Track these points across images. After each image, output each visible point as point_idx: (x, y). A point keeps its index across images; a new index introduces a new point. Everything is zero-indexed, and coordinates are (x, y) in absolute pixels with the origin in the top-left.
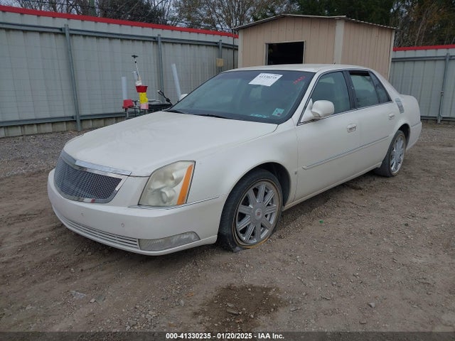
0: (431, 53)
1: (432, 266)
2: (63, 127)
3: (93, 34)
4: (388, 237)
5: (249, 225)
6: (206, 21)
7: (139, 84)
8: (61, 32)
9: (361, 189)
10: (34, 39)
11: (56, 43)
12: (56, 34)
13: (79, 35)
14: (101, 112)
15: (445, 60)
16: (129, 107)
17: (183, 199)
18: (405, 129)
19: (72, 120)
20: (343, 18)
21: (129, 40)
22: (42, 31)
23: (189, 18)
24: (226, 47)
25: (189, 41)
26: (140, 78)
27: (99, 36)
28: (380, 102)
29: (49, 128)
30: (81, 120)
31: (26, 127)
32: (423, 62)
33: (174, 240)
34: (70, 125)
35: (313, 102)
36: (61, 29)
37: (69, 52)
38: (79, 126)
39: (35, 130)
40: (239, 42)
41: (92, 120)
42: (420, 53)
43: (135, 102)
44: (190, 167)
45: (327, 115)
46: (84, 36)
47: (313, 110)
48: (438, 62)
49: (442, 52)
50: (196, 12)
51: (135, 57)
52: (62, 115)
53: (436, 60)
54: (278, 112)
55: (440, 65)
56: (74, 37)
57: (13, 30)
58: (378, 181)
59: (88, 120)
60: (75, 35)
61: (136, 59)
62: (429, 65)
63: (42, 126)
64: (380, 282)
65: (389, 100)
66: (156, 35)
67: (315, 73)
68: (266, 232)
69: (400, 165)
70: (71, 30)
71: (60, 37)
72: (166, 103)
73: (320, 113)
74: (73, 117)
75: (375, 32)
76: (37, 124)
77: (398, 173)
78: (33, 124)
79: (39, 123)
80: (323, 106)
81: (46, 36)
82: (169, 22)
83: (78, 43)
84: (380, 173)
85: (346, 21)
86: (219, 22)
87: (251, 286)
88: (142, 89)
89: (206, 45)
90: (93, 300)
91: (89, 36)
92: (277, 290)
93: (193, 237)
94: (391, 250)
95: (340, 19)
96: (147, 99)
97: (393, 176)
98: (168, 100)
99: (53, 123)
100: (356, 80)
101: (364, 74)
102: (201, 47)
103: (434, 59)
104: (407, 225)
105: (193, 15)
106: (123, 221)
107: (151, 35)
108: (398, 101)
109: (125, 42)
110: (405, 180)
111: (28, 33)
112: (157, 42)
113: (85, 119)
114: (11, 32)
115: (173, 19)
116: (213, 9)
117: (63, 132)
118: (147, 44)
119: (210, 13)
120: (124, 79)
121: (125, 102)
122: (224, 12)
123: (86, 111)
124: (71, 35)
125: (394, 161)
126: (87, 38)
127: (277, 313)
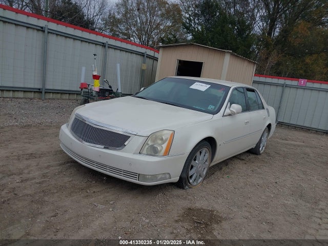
0: (275, 81)
1: (296, 206)
2: (31, 95)
3: (63, 34)
4: (269, 189)
5: (194, 174)
6: (124, 34)
7: (95, 73)
8: (42, 30)
9: (243, 160)
10: (23, 31)
11: (36, 36)
12: (38, 30)
13: (54, 33)
14: (59, 88)
15: (283, 86)
16: (85, 88)
17: (167, 153)
18: (269, 126)
19: (39, 91)
20: (230, 52)
21: (86, 42)
22: (28, 27)
23: (112, 30)
24: (149, 57)
25: (125, 49)
26: (96, 69)
27: (67, 36)
28: (259, 108)
29: (21, 95)
30: (45, 92)
31: (5, 92)
32: (275, 87)
33: (159, 177)
34: (37, 94)
35: (231, 105)
36: (42, 28)
37: (45, 44)
38: (43, 97)
39: (11, 94)
40: (159, 55)
41: (53, 93)
42: (269, 80)
43: (89, 85)
44: (172, 134)
45: (238, 113)
46: (57, 35)
47: (231, 109)
48: (278, 87)
49: (281, 81)
50: (117, 27)
51: (95, 55)
52: (32, 86)
53: (277, 86)
54: (211, 107)
55: (280, 89)
56: (50, 34)
57: (9, 23)
58: (252, 156)
59: (50, 92)
60: (51, 33)
61: (95, 57)
62: (273, 88)
63: (16, 93)
64: (272, 211)
65: (263, 108)
66: (105, 42)
67: (231, 87)
68: (201, 179)
69: (264, 148)
70: (49, 29)
71: (40, 32)
72: (109, 88)
73: (234, 111)
74: (40, 89)
75: (246, 63)
76: (13, 91)
77: (263, 153)
78: (10, 90)
79: (15, 90)
80: (236, 107)
81: (30, 31)
82: (97, 30)
83: (52, 38)
84: (254, 151)
85: (231, 54)
86: (133, 36)
87: (202, 209)
88: (96, 77)
89: (136, 54)
90: (111, 210)
91: (61, 35)
92: (217, 211)
93: (168, 176)
94: (272, 196)
95: (228, 52)
96: (99, 85)
97: (260, 154)
98: (110, 87)
99: (24, 91)
100: (250, 94)
101: (253, 91)
102: (132, 54)
103: (277, 85)
104: (276, 183)
105: (115, 28)
106: (130, 162)
107: (101, 41)
108: (267, 109)
109: (84, 43)
110: (267, 157)
111: (19, 27)
112: (105, 46)
113: (48, 92)
114: (7, 24)
115: (100, 29)
116: (130, 27)
117: (31, 99)
118: (98, 46)
119: (127, 29)
120: (84, 69)
121: (82, 84)
122: (137, 30)
123: (49, 86)
124: (49, 32)
125: (262, 145)
126: (59, 36)
127: (222, 224)
